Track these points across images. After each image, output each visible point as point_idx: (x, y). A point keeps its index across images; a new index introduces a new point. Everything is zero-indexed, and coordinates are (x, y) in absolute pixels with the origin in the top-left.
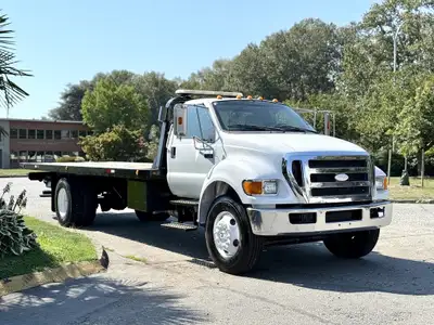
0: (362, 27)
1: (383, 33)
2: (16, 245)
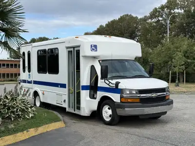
0: (150, 18)
1: (159, 20)
2: (28, 113)
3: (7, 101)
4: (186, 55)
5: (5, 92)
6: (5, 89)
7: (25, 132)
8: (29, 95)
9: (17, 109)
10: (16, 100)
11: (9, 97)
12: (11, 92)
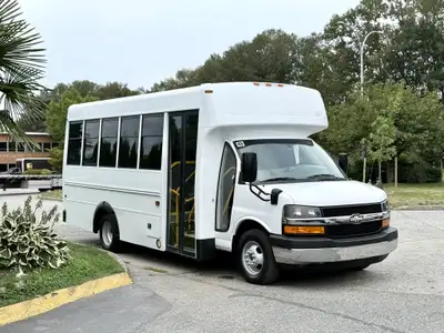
0: (323, 38)
1: (343, 43)
2: (53, 258)
3: (10, 232)
4: (400, 121)
5: (4, 214)
6: (5, 207)
7: (49, 296)
8: (57, 219)
9: (31, 250)
10: (28, 230)
11: (13, 224)
12: (18, 212)
